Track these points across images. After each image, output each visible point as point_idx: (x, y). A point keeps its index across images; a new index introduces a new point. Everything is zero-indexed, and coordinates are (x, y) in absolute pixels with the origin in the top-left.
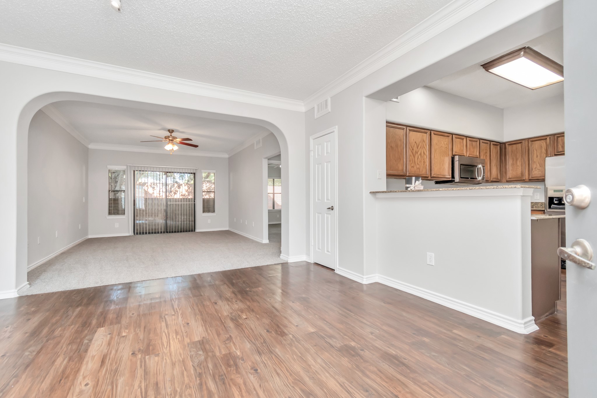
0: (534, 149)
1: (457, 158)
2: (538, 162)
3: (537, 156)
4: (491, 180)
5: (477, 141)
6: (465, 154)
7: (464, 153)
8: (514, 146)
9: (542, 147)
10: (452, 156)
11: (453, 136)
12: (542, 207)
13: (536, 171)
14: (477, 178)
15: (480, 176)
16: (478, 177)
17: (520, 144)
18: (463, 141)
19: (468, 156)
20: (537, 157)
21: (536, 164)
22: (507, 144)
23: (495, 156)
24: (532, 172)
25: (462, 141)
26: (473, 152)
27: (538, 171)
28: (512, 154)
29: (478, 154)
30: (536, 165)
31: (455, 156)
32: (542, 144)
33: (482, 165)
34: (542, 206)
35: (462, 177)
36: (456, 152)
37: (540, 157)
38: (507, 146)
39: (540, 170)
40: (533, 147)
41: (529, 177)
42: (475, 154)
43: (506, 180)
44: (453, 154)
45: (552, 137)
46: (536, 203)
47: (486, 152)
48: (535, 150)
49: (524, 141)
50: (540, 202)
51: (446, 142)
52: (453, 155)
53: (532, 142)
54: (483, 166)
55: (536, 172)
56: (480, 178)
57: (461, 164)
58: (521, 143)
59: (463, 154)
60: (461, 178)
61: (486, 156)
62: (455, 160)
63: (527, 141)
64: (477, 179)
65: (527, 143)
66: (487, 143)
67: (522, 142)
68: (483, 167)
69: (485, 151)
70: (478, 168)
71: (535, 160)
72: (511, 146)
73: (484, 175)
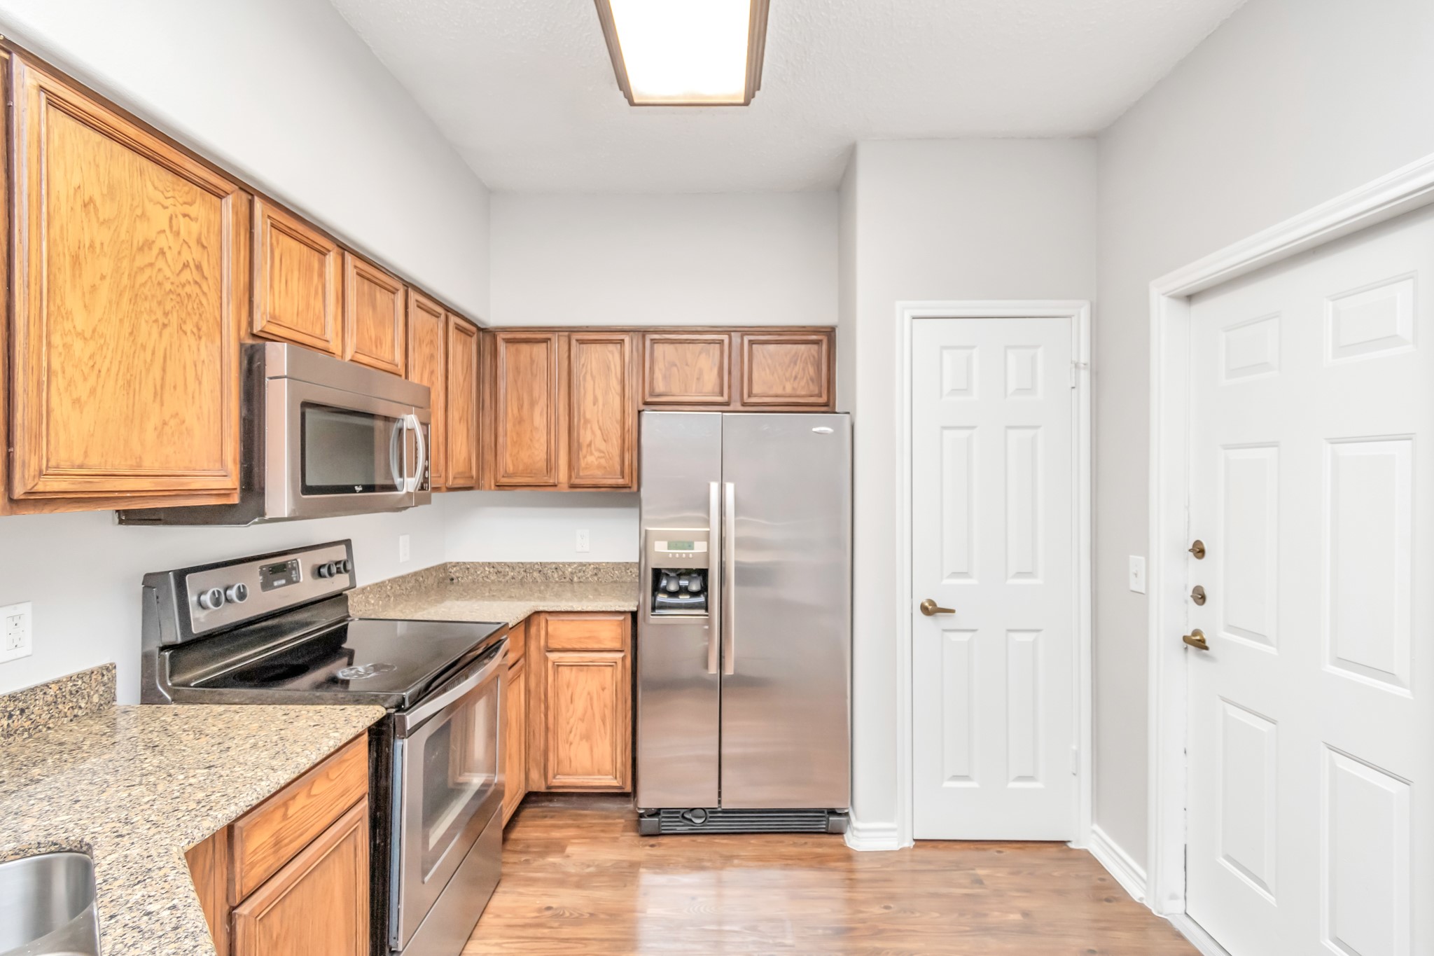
0: (586, 373)
1: (277, 358)
2: (598, 422)
3: (595, 402)
4: (450, 483)
5: (394, 292)
6: (335, 346)
7: (328, 337)
8: (525, 348)
9: (609, 368)
10: (250, 341)
11: (251, 204)
12: (596, 578)
13: (592, 454)
14: (398, 480)
15: (411, 475)
16: (401, 475)
17: (544, 345)
18: (322, 264)
19: (348, 357)
20: (594, 404)
21: (591, 428)
22: (501, 336)
23: (461, 378)
24: (581, 456)
25: (316, 265)
26: (378, 342)
27: (597, 454)
28: (516, 381)
29: (399, 357)
30: (593, 433)
31: (268, 344)
32: (610, 357)
33: (419, 417)
34: (596, 574)
35: (310, 482)
36: (273, 316)
37: (604, 405)
38: (502, 347)
39: (603, 452)
40: (583, 365)
41: (570, 477)
42: (385, 353)
43: (496, 481)
44: (251, 324)
45: (637, 338)
46: (581, 564)
47: (432, 357)
48: (589, 377)
49: (554, 337)
50: (593, 564)
51: (195, 227)
52: (254, 336)
53: (582, 346)
54: (422, 424)
55: (590, 459)
56: (410, 484)
57: (306, 405)
58: (546, 341)
59: (320, 344)
60: (307, 490)
61: (432, 372)
62: (269, 373)
63: (566, 339)
64: (393, 488)
65: (566, 348)
66: (437, 316)
67: (550, 339)
68: (425, 425)
69: (426, 350)
70: (400, 431)
71: (588, 416)
72: (513, 348)
73: (426, 469)
